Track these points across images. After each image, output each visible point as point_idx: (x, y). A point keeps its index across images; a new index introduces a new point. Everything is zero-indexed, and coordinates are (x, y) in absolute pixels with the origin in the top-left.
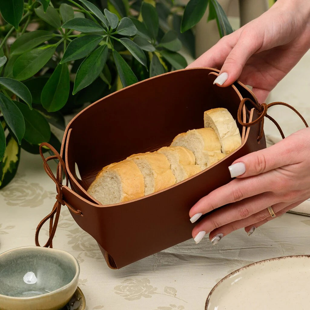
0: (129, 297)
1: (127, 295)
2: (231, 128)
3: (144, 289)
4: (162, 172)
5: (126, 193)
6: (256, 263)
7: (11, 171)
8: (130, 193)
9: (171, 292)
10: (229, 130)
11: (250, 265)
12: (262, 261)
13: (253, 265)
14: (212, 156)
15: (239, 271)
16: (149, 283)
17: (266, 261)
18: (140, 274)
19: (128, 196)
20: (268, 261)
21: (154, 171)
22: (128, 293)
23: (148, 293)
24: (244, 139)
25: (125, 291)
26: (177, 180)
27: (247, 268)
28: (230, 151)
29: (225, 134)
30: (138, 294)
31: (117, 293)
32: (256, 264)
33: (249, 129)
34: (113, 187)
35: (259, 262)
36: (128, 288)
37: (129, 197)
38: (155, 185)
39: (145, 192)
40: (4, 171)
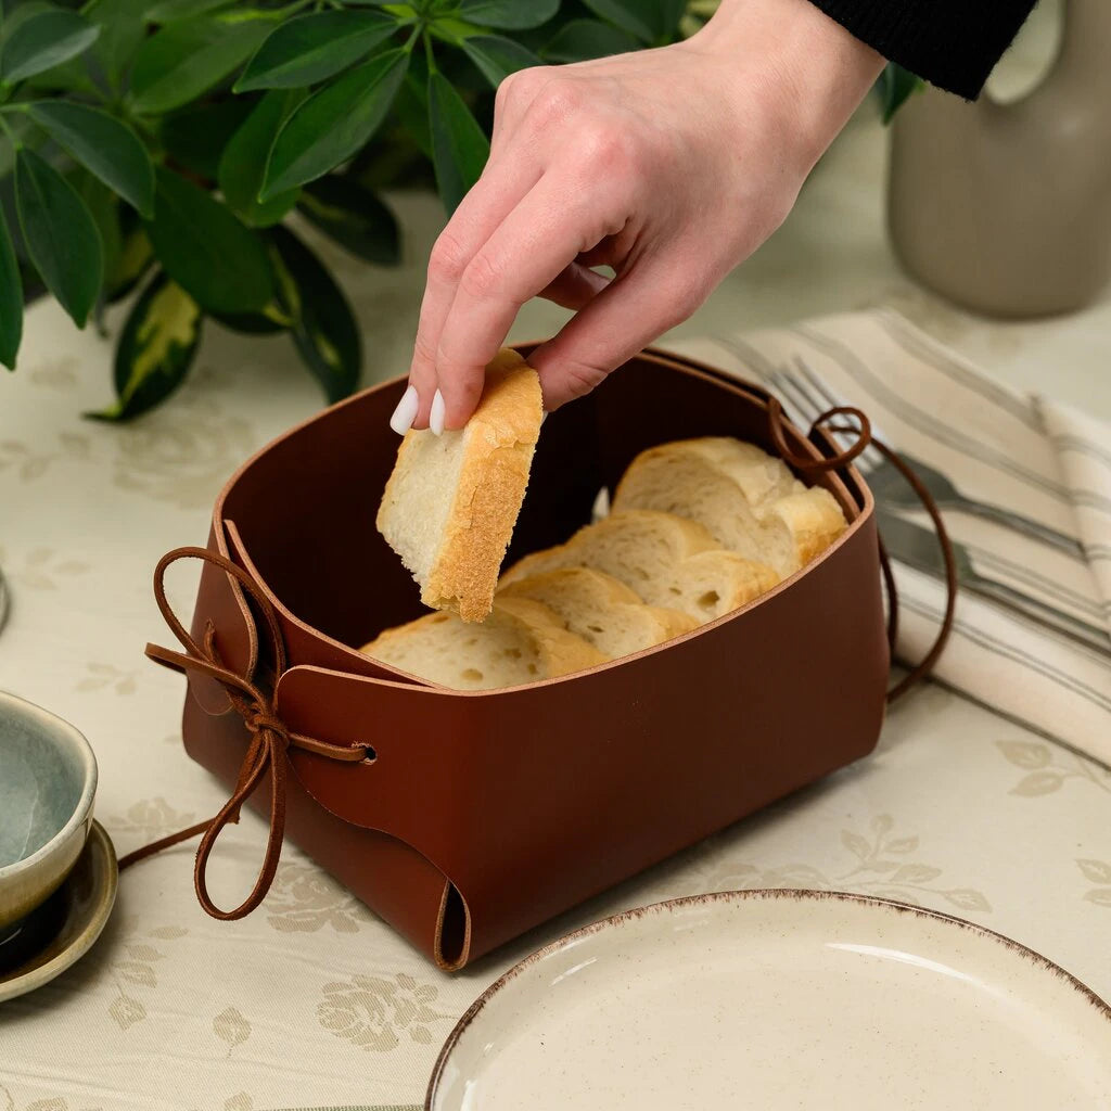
0: (283, 915)
6: (715, 896)
11: (688, 900)
12: (738, 892)
13: (700, 901)
15: (643, 915)
17: (750, 898)
20: (759, 895)
27: (676, 909)
29: (766, 495)
32: (710, 898)
35: (724, 893)
40: (142, 367)
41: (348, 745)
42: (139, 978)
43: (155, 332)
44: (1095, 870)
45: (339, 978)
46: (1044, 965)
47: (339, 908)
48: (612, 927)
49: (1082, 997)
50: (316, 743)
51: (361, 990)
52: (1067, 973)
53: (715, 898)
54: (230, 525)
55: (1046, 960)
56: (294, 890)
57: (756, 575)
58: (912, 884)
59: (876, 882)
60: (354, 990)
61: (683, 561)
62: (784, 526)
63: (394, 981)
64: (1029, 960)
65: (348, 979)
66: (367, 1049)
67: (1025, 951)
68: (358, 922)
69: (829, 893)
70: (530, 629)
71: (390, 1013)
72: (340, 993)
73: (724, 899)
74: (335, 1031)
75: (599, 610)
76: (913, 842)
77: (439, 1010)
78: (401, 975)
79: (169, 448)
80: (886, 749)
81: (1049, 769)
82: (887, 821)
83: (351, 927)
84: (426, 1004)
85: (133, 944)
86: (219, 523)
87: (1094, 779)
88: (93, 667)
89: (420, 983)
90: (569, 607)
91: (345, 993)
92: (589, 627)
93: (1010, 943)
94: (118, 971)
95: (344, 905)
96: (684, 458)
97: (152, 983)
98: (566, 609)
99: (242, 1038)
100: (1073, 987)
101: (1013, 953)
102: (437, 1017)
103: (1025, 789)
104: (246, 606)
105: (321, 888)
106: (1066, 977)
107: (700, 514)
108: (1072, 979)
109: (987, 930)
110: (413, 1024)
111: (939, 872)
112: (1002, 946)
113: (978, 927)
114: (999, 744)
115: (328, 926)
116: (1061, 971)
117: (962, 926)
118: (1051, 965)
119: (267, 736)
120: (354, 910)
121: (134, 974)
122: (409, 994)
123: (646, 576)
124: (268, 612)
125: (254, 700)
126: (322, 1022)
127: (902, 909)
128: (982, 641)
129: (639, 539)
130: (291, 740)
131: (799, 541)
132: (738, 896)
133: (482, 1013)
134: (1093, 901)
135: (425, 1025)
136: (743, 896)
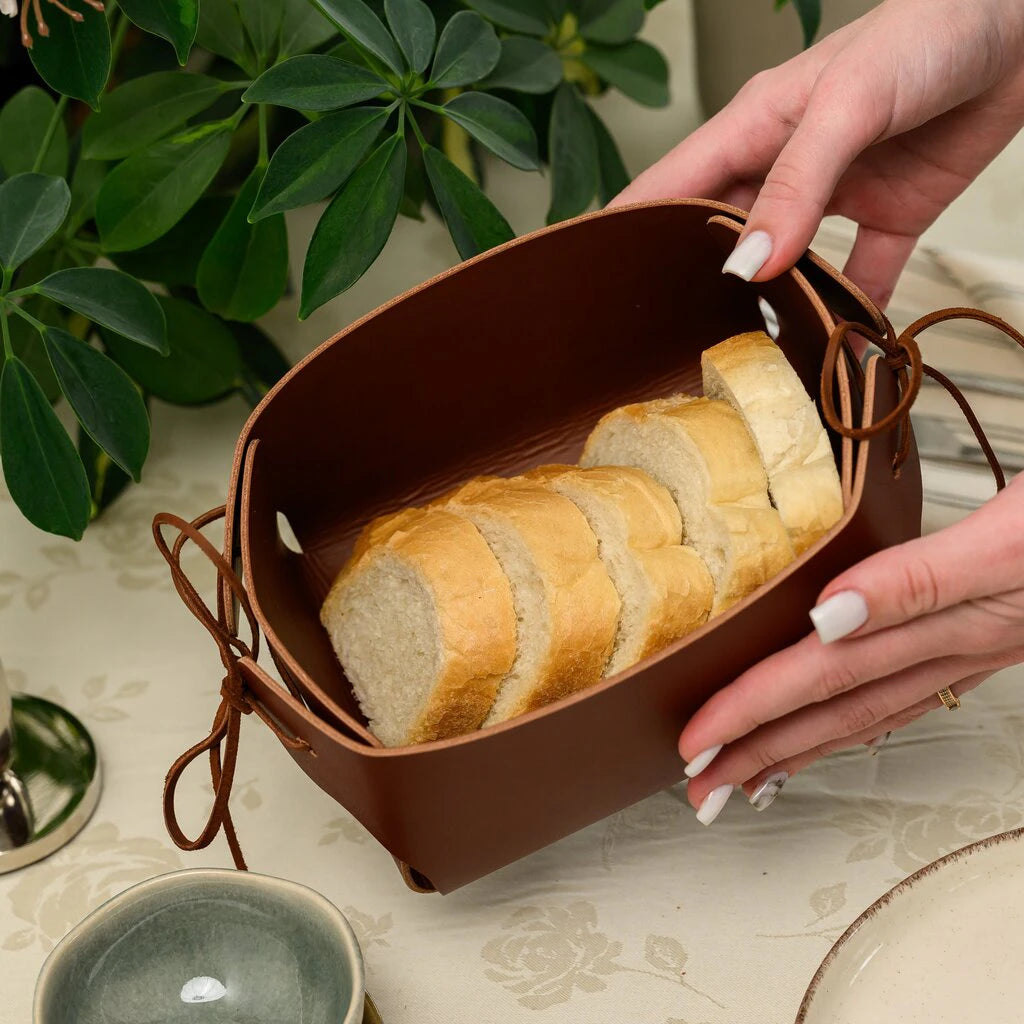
0: (531, 993)
1: (525, 986)
2: (801, 431)
3: (581, 953)
4: (574, 578)
5: (455, 649)
8: (467, 647)
9: (669, 960)
10: (794, 442)
14: (740, 533)
16: (594, 921)
17: (975, 853)
18: (561, 882)
19: (461, 657)
21: (544, 576)
22: (527, 974)
23: (593, 971)
24: (849, 489)
25: (518, 966)
26: (624, 603)
28: (805, 529)
29: (783, 454)
30: (561, 977)
31: (491, 975)
33: (864, 447)
34: (409, 612)
36: (525, 951)
37: (466, 661)
38: (551, 625)
39: (517, 638)
53: (945, 862)
136: (968, 851)
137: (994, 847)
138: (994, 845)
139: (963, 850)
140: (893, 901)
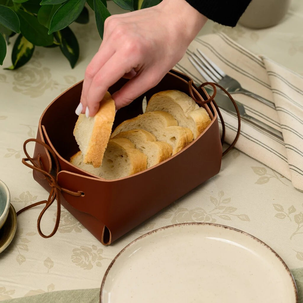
6: (176, 225)
7: (27, 55)
10: (190, 106)
13: (172, 227)
17: (185, 225)
20: (188, 224)
27: (166, 229)
28: (201, 122)
32: (175, 226)
40: (19, 56)
41: (76, 192)
42: (24, 248)
43: (22, 46)
44: (278, 207)
45: (77, 247)
46: (264, 244)
47: (76, 225)
48: (149, 235)
49: (274, 254)
50: (68, 191)
51: (83, 251)
52: (269, 247)
53: (176, 226)
54: (43, 127)
55: (264, 243)
56: (64, 220)
57: (186, 132)
58: (229, 213)
59: (219, 213)
60: (81, 251)
61: (166, 128)
62: (193, 120)
63: (92, 248)
64: (259, 243)
65: (79, 247)
66: (85, 269)
67: (259, 240)
68: (81, 229)
69: (206, 223)
70: (125, 150)
71: (90, 258)
72: (77, 252)
73: (178, 226)
74: (76, 264)
75: (144, 142)
76: (229, 200)
77: (103, 256)
78: (93, 246)
79: (28, 78)
80: (222, 170)
81: (266, 175)
82: (222, 193)
83: (79, 231)
84: (100, 255)
85: (22, 238)
86: (40, 126)
87: (278, 178)
88: (9, 150)
89: (98, 248)
90: (136, 141)
91: (78, 252)
92: (141, 147)
93: (254, 238)
94: (18, 246)
95: (78, 224)
96: (166, 97)
97: (27, 250)
98: (135, 141)
99: (52, 266)
100: (271, 251)
101: (255, 241)
102: (103, 258)
103: (259, 182)
104: (48, 153)
105: (71, 219)
106: (269, 248)
107: (171, 112)
108: (271, 249)
109: (248, 234)
110: (97, 261)
111: (236, 209)
112: (252, 239)
113: (246, 233)
114: (252, 167)
115: (73, 231)
116: (268, 247)
117: (242, 233)
118: (265, 245)
119: (55, 189)
120: (80, 225)
121: (22, 247)
122: (95, 252)
123: (156, 130)
124: (54, 156)
125: (51, 178)
126: (73, 261)
127: (226, 228)
128: (248, 137)
129: (154, 120)
130: (62, 190)
131: (197, 125)
132: (182, 225)
133: (114, 263)
134: (277, 217)
135: (99, 261)
136: (183, 225)
137: (191, 226)
138: (191, 225)
139: (182, 224)
140: (158, 232)
